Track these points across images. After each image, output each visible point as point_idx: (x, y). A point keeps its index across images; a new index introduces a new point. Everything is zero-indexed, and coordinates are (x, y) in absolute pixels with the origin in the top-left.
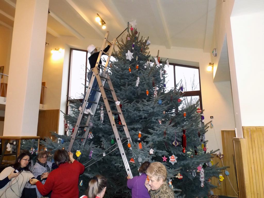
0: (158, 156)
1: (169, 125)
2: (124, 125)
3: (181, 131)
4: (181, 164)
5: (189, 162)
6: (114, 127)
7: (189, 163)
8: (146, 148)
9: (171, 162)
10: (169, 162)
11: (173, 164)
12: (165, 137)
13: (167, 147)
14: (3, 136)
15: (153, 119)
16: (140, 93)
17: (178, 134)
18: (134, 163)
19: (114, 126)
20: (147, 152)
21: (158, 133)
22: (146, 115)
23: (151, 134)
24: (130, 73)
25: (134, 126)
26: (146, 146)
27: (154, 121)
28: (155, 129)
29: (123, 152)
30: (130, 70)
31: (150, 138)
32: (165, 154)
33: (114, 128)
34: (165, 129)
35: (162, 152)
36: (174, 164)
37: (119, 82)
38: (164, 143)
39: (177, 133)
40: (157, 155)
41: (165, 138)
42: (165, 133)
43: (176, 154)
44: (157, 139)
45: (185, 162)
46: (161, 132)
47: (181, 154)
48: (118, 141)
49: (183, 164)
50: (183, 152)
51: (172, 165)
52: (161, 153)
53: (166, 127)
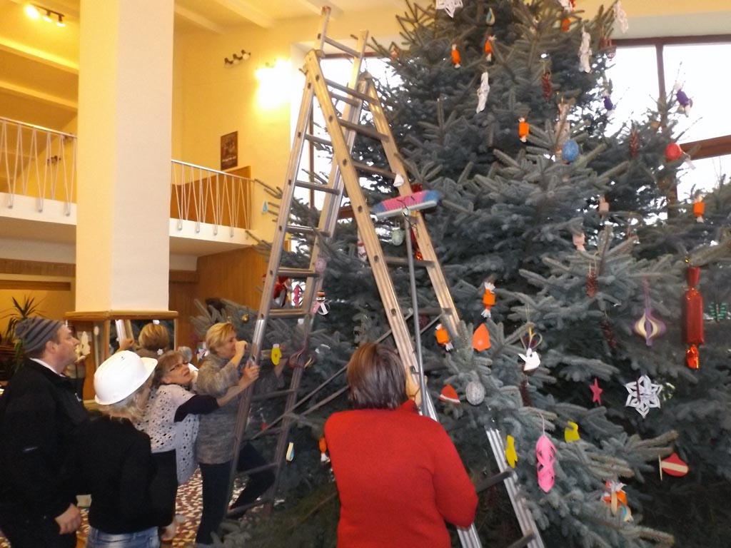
0: (567, 378)
1: (611, 248)
2: (430, 260)
3: (678, 276)
4: (681, 415)
5: (722, 409)
6: (378, 268)
7: (718, 412)
8: (508, 344)
9: (633, 405)
10: (627, 403)
11: (644, 414)
12: (596, 301)
13: (610, 344)
14: (74, 310)
15: (548, 233)
16: (495, 139)
17: (663, 290)
18: (455, 404)
19: (377, 264)
20: (516, 362)
21: (567, 286)
22: (515, 216)
23: (533, 290)
24: (458, 66)
25: (471, 266)
26: (508, 339)
27: (551, 237)
28: (554, 271)
29: (412, 362)
30: (455, 56)
31: (529, 306)
32: (597, 374)
33: (379, 272)
34: (593, 265)
35: (586, 366)
36: (647, 415)
37: (420, 112)
38: (598, 329)
39: (659, 286)
40: (565, 375)
41: (595, 305)
42: (594, 284)
43: (653, 372)
44: (560, 310)
45: (704, 409)
46: (576, 280)
47: (679, 374)
48: (394, 318)
49: (690, 418)
50: (687, 365)
51: (639, 420)
52: (581, 368)
53: (599, 258)
